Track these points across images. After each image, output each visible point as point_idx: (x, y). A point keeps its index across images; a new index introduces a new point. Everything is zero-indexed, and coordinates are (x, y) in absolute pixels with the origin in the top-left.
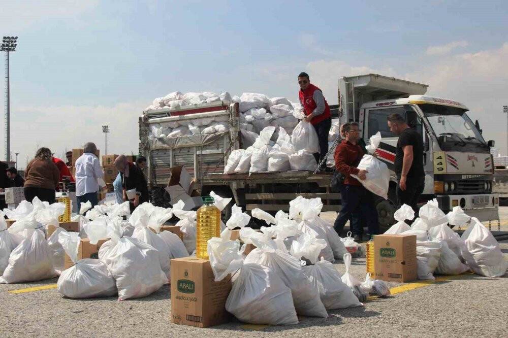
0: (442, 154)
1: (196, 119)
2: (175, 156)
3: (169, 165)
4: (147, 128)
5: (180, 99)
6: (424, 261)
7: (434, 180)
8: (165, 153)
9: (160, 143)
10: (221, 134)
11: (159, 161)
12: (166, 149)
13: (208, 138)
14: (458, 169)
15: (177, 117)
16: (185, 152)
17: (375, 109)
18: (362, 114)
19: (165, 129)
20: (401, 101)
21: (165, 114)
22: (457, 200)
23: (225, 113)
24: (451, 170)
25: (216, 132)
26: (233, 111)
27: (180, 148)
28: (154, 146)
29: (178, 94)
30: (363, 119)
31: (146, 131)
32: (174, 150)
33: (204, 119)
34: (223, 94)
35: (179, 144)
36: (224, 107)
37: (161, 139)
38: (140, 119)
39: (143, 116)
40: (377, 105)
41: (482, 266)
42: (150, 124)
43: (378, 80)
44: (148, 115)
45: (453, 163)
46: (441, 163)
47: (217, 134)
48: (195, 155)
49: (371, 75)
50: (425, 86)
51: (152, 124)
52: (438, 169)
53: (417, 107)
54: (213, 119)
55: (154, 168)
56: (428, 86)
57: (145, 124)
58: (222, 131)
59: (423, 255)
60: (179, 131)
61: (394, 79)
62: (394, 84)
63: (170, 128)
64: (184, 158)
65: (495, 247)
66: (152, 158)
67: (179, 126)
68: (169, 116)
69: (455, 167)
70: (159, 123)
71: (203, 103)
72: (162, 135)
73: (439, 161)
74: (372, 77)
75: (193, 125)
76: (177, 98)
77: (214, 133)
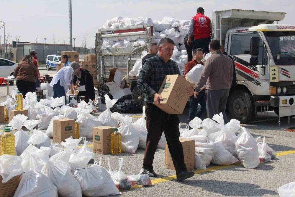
0: (276, 68)
1: (128, 36)
2: (116, 60)
3: (113, 66)
4: (100, 41)
5: (120, 22)
6: (200, 157)
7: (270, 86)
8: (111, 58)
9: (108, 51)
10: (142, 47)
11: (107, 63)
12: (111, 56)
13: (134, 49)
14: (289, 77)
15: (117, 34)
16: (122, 58)
17: (236, 34)
18: (227, 37)
19: (111, 42)
20: (252, 29)
21: (111, 32)
22: (287, 100)
23: (144, 33)
24: (284, 79)
25: (140, 45)
26: (149, 32)
27: (119, 55)
28: (104, 54)
29: (119, 18)
30: (227, 41)
31: (100, 42)
32: (115, 56)
33: (133, 36)
34: (147, 19)
35: (118, 53)
36: (144, 29)
37: (108, 49)
38: (96, 34)
39: (98, 33)
40: (237, 31)
41: (243, 160)
42: (102, 38)
43: (239, 13)
44: (101, 32)
45: (286, 73)
46: (274, 74)
47: (140, 47)
48: (127, 61)
49: (233, 10)
50: (283, 14)
51: (104, 38)
52: (272, 78)
53: (262, 33)
54: (138, 37)
55: (104, 68)
56: (286, 13)
57: (99, 38)
58: (143, 45)
59: (201, 153)
60: (119, 44)
61: (253, 11)
62: (254, 14)
63: (114, 41)
64: (121, 62)
65: (251, 148)
66: (103, 61)
67: (120, 40)
68: (113, 33)
69: (287, 76)
70: (107, 38)
71: (133, 25)
72: (109, 46)
73: (273, 72)
74: (234, 11)
75: (127, 40)
76: (118, 21)
77: (138, 46)
